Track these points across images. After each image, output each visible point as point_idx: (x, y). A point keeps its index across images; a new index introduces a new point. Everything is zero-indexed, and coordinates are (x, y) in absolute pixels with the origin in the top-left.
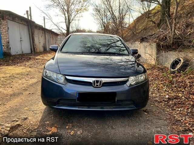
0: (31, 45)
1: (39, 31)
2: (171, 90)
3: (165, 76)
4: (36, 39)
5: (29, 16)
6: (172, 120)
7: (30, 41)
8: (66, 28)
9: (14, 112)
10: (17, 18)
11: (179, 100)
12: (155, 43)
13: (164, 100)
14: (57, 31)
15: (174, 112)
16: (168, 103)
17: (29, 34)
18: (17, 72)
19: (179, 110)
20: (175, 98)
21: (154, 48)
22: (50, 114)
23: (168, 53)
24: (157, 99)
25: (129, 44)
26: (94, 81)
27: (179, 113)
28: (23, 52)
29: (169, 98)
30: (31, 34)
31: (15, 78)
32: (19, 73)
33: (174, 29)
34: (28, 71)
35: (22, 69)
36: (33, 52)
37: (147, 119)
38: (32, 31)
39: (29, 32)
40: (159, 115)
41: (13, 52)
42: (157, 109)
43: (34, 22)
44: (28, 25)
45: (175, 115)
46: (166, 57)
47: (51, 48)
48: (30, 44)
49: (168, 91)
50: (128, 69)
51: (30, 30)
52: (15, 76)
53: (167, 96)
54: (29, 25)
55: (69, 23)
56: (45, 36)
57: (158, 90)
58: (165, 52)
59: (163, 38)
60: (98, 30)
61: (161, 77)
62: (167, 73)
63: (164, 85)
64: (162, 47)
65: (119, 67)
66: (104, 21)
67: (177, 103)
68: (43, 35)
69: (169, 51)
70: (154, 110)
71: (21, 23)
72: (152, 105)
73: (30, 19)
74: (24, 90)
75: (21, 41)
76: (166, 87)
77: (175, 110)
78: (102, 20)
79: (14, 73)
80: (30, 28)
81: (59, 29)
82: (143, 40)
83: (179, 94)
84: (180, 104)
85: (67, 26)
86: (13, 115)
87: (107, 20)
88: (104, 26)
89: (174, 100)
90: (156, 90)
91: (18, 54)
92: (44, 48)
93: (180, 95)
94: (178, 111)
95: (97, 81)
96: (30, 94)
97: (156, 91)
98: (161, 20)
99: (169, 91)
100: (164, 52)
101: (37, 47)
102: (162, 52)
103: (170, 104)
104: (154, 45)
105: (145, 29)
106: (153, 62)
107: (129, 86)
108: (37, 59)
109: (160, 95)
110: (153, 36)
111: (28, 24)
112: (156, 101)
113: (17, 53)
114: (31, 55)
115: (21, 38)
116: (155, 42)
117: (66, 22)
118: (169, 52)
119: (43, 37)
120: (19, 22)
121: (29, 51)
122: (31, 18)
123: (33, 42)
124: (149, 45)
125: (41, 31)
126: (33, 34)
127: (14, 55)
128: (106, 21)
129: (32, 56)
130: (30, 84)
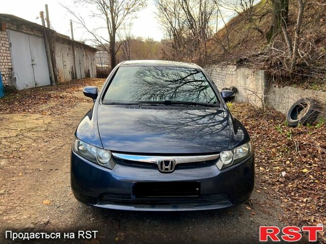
0: (50, 70)
1: (63, 45)
2: (289, 160)
3: (280, 132)
4: (59, 61)
5: (45, 21)
6: (294, 222)
7: (49, 65)
8: (109, 38)
9: (25, 210)
10: (24, 27)
11: (304, 181)
12: (263, 71)
13: (278, 181)
14: (94, 44)
15: (296, 204)
16: (286, 186)
17: (47, 52)
18: (28, 126)
19: (305, 200)
20: (297, 177)
21: (260, 80)
22: (88, 213)
23: (284, 88)
24: (267, 178)
25: (217, 69)
26: (162, 162)
27: (305, 207)
28: (36, 84)
29: (286, 177)
30: (49, 52)
31: (26, 139)
32: (32, 129)
33: (296, 48)
34: (47, 122)
35: (37, 119)
36: (54, 84)
37: (251, 219)
38: (50, 46)
39: (46, 48)
40: (271, 211)
41: (20, 85)
42: (267, 199)
43: (53, 32)
44: (44, 37)
45: (298, 212)
46: (282, 96)
47: (86, 92)
48: (49, 68)
49: (285, 162)
50: (218, 134)
51: (48, 46)
52: (25, 134)
53: (284, 174)
54: (46, 38)
55: (115, 29)
56: (74, 54)
57: (268, 159)
58: (279, 87)
59: (276, 64)
60: (163, 39)
61: (273, 134)
62: (283, 125)
63: (278, 150)
64: (275, 78)
65: (201, 130)
66: (174, 25)
67: (301, 187)
68: (71, 52)
69: (286, 85)
70: (262, 201)
71: (32, 33)
72: (258, 191)
73: (46, 26)
74: (41, 162)
75: (32, 65)
76: (281, 153)
77: (297, 200)
78: (171, 23)
79: (24, 128)
80: (47, 41)
81: (98, 40)
82: (241, 63)
83: (303, 169)
84: (306, 188)
85: (110, 34)
86: (25, 217)
87: (179, 23)
88: (175, 35)
89: (296, 181)
90: (264, 159)
91: (29, 87)
92: (73, 75)
93: (305, 170)
94: (302, 202)
95: (167, 162)
96: (52, 170)
97: (264, 161)
98: (272, 27)
99: (287, 162)
100: (277, 86)
101: (60, 74)
102: (275, 87)
103: (289, 189)
104: (261, 74)
105: (245, 41)
106: (259, 104)
107: (220, 169)
108: (61, 97)
109: (271, 171)
110: (259, 58)
111: (44, 34)
112: (265, 182)
113: (27, 86)
114: (52, 90)
115: (33, 61)
116: (262, 69)
117: (108, 28)
118: (286, 87)
119: (71, 56)
120: (29, 32)
121: (48, 82)
122: (49, 24)
123: (54, 66)
124: (253, 74)
125: (67, 46)
126: (52, 52)
127: (22, 91)
128: (177, 25)
129: (53, 92)
130: (51, 149)
